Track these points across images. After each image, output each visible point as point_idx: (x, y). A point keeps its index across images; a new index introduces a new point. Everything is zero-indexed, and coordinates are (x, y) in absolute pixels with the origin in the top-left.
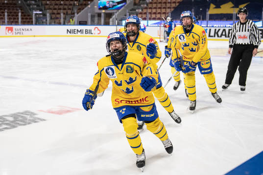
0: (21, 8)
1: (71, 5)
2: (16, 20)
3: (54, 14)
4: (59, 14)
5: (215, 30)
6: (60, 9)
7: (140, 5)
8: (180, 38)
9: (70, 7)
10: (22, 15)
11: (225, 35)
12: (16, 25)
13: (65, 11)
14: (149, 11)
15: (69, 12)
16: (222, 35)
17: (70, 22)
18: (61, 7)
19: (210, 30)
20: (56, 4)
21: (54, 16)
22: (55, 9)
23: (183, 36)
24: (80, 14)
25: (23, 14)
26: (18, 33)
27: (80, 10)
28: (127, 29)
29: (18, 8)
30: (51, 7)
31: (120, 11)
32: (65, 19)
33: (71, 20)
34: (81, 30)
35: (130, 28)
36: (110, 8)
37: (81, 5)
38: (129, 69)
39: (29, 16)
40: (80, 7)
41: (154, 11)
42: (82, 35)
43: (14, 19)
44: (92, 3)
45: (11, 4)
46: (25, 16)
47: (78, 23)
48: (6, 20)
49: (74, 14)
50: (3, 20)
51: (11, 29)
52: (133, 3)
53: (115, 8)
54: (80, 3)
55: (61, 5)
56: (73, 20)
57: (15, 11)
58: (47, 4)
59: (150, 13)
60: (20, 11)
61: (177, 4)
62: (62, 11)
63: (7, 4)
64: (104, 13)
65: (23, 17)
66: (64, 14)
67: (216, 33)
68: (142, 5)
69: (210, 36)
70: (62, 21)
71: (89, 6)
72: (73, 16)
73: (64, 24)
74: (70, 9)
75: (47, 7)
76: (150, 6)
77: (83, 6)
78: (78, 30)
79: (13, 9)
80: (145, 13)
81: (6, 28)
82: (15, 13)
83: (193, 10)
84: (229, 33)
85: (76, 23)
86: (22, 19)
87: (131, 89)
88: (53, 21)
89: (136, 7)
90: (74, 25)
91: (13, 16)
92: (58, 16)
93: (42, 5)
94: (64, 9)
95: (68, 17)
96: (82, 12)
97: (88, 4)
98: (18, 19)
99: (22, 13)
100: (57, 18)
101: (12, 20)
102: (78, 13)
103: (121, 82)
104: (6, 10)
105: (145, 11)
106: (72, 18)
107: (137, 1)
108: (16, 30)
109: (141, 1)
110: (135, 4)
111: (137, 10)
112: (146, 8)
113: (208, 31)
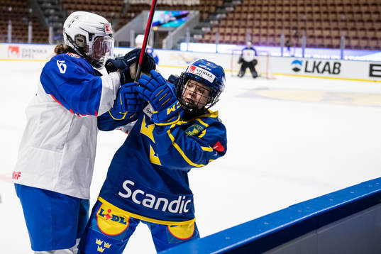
5: (315, 63)
7: (208, 21)
11: (329, 71)
14: (221, 30)
16: (324, 70)
24: (120, 31)
26: (26, 55)
31: (178, 29)
36: (164, 23)
37: (124, 18)
39: (45, 30)
40: (122, 21)
41: (228, 30)
44: (140, 16)
47: (117, 45)
48: (10, 36)
51: (16, 50)
52: (198, 18)
53: (172, 23)
54: (122, 15)
59: (223, 34)
60: (30, 22)
64: (155, 31)
67: (316, 67)
68: (212, 22)
69: (306, 71)
76: (223, 23)
77: (126, 20)
81: (10, 47)
84: (335, 68)
89: (202, 24)
96: (125, 28)
97: (134, 18)
104: (10, 22)
105: (215, 30)
107: (205, 16)
108: (23, 50)
109: (211, 17)
110: (201, 20)
111: (204, 29)
112: (217, 26)
113: (304, 64)
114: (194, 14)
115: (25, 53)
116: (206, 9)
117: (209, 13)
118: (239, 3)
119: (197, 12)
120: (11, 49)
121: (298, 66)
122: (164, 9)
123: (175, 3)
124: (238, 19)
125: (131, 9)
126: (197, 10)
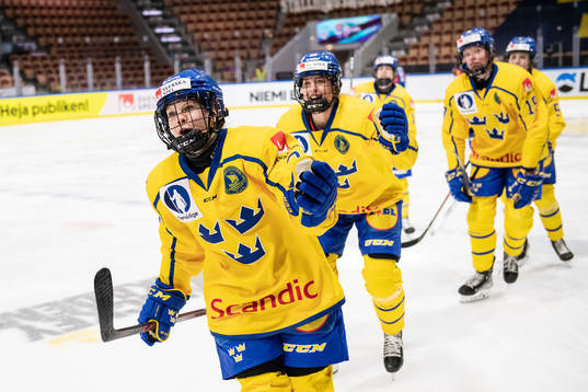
0: (149, 51)
1: (256, 37)
2: (140, 79)
3: (219, 59)
4: (230, 59)
6: (233, 48)
7: (413, 28)
8: (460, 104)
9: (256, 42)
10: (151, 68)
12: (139, 88)
13: (244, 53)
14: (435, 39)
15: (254, 53)
17: (254, 75)
18: (235, 43)
19: (583, 75)
20: (224, 39)
21: (219, 65)
22: (222, 49)
23: (468, 97)
24: (276, 56)
25: (154, 65)
26: (145, 106)
27: (277, 47)
28: (303, 91)
29: (143, 53)
30: (214, 45)
31: (367, 44)
32: (244, 69)
33: (258, 71)
34: (280, 94)
35: (312, 88)
36: (343, 38)
37: (280, 36)
38: (233, 178)
39: (166, 67)
40: (277, 41)
42: (283, 102)
43: (136, 75)
44: (304, 31)
45: (127, 44)
46: (158, 67)
47: (274, 77)
48: (119, 79)
49: (263, 57)
50: (112, 80)
51: (129, 99)
52: (396, 25)
53: (355, 37)
54: (277, 32)
55: (234, 38)
56: (262, 71)
57: (136, 58)
58: (204, 40)
59: (438, 45)
60: (147, 57)
61: (501, 21)
62: (237, 52)
63: (119, 44)
64: (332, 51)
65: (154, 71)
66: (242, 58)
68: (418, 29)
69: (582, 89)
70: (238, 73)
71: (297, 38)
72: (261, 61)
73: (244, 81)
74: (253, 47)
75: (204, 45)
76: (437, 28)
77: (284, 39)
78: (274, 94)
79: (132, 55)
80: (427, 46)
81: (121, 96)
82: (137, 62)
83: (539, 31)
85: (270, 76)
86: (153, 74)
87: (253, 249)
88: (219, 75)
89: (403, 33)
90: (265, 81)
91: (132, 69)
92: (229, 64)
93: (193, 41)
94: (243, 48)
95: (251, 65)
96: (282, 51)
97: (295, 34)
98: (143, 75)
99: (152, 62)
100: (227, 69)
101: (131, 79)
102: (272, 55)
103: (217, 228)
104: (118, 59)
105: (425, 40)
106: (260, 66)
107: (406, 19)
108: (139, 99)
109: (416, 20)
110: (402, 26)
111: (406, 41)
112: (428, 34)
113: (578, 78)
114: (388, 19)
115: (142, 103)
116: (407, 8)
117: (413, 15)
118: (448, 5)
119: (394, 16)
120: (122, 100)
121: (568, 82)
122: (340, 17)
123: (362, 4)
124: (461, 20)
125: (288, 21)
126: (393, 11)
